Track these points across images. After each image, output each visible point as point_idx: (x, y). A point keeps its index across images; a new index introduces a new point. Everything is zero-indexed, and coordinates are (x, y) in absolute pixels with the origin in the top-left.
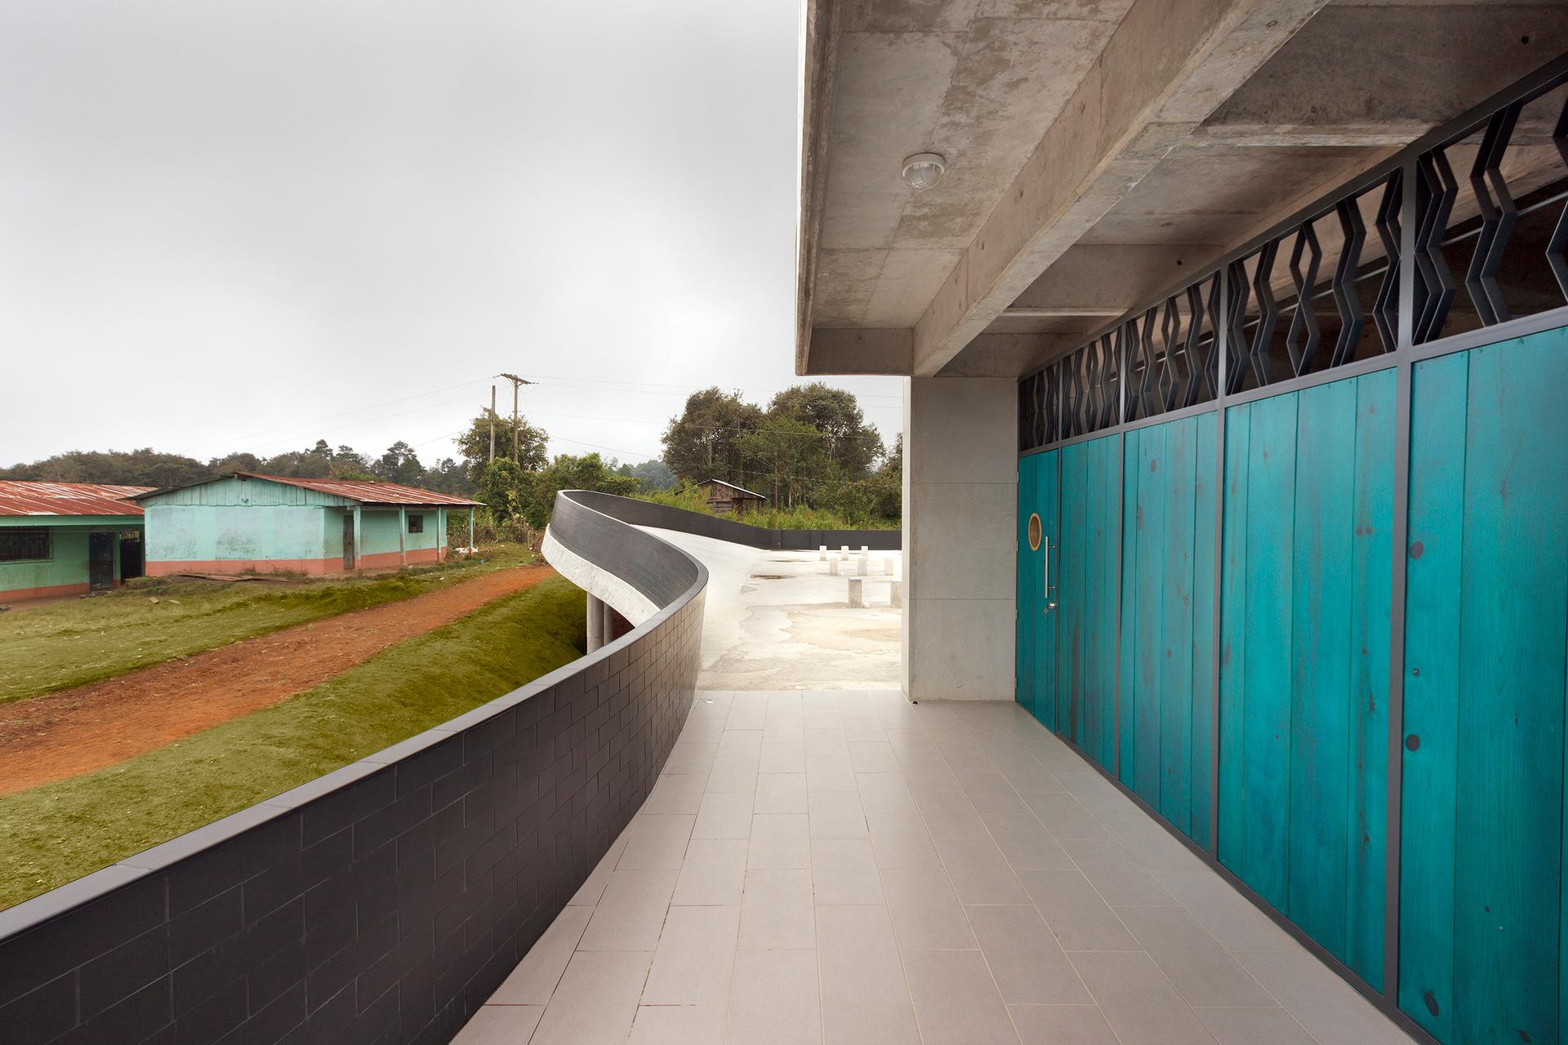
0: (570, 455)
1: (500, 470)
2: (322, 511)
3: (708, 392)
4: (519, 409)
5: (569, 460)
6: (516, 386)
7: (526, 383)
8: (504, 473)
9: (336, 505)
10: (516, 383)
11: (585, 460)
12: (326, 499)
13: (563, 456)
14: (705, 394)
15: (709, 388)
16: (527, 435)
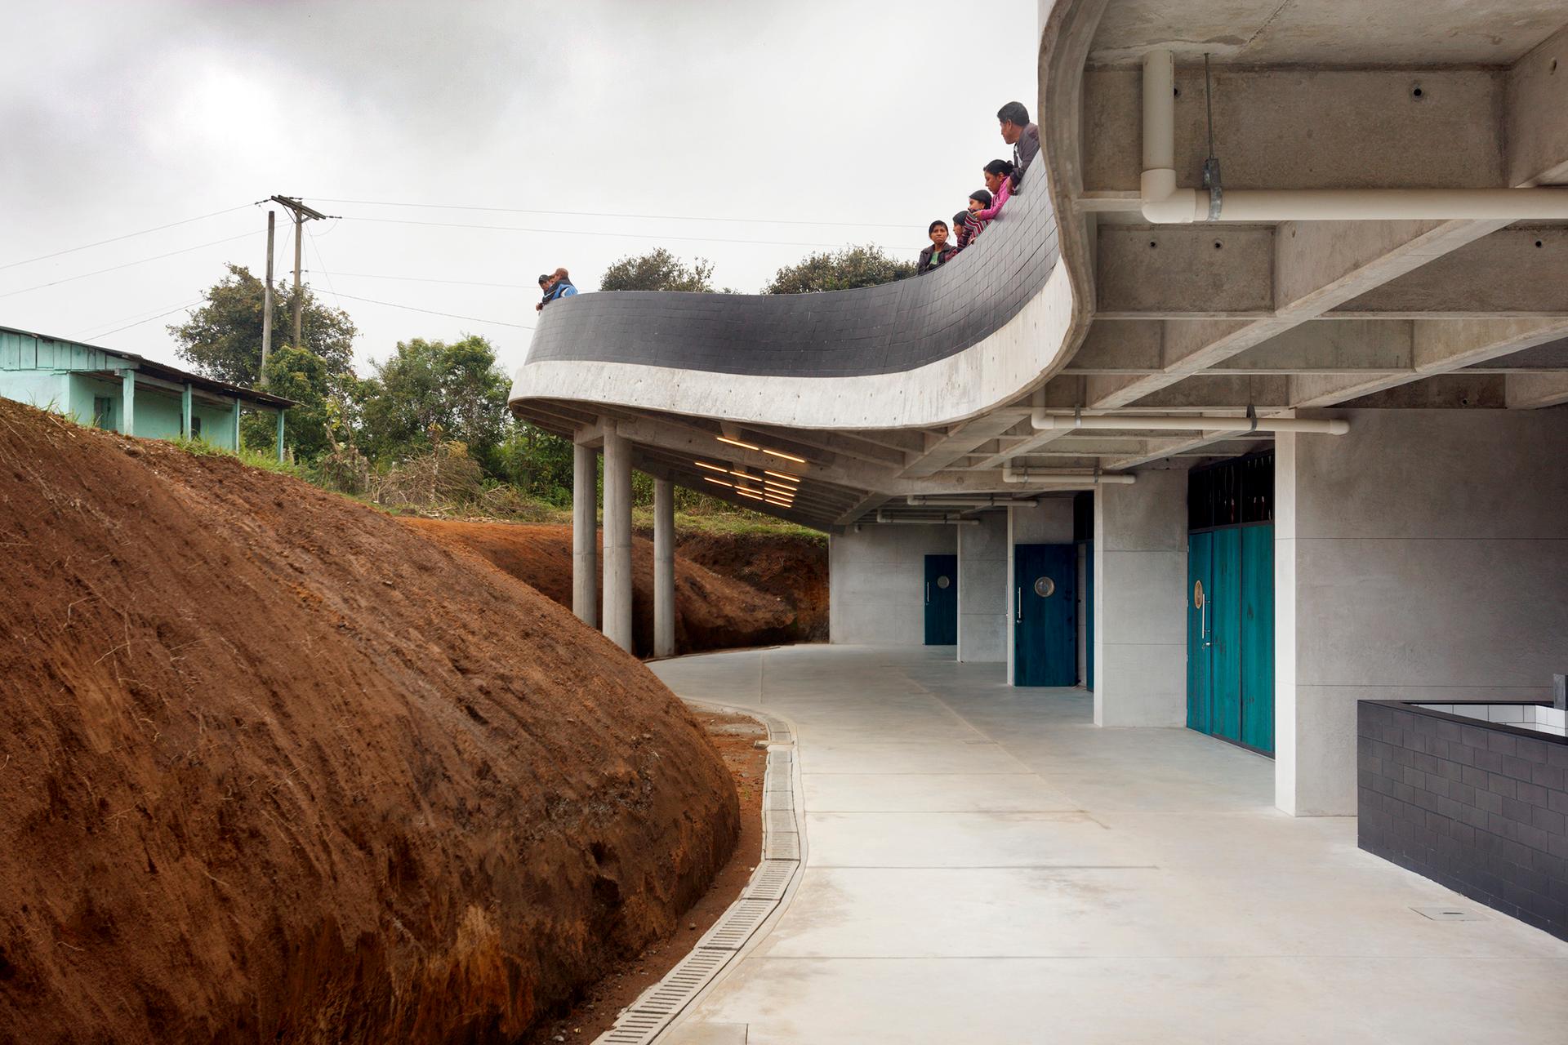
0: (428, 340)
1: (291, 370)
2: (66, 381)
3: (645, 261)
4: (303, 267)
5: (427, 349)
6: (299, 222)
7: (317, 216)
8: (300, 376)
9: (91, 369)
10: (298, 216)
11: (460, 347)
12: (74, 357)
13: (415, 342)
14: (640, 266)
15: (648, 253)
16: (318, 322)
